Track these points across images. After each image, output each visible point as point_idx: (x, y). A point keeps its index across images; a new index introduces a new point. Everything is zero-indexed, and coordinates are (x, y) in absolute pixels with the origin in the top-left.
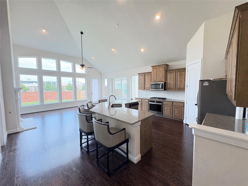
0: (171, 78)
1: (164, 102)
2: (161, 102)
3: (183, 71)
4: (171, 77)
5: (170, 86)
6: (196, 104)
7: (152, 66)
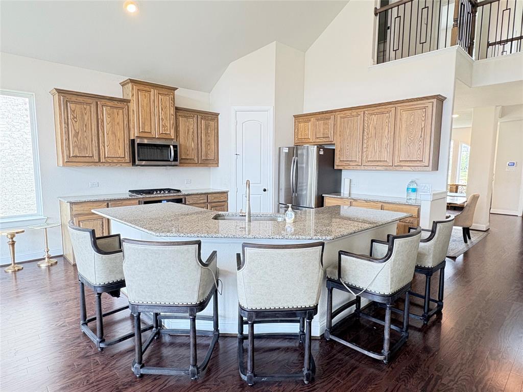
0: (188, 133)
1: (187, 197)
2: (182, 199)
3: (212, 120)
4: (188, 130)
5: (188, 155)
6: (265, 190)
7: (132, 81)
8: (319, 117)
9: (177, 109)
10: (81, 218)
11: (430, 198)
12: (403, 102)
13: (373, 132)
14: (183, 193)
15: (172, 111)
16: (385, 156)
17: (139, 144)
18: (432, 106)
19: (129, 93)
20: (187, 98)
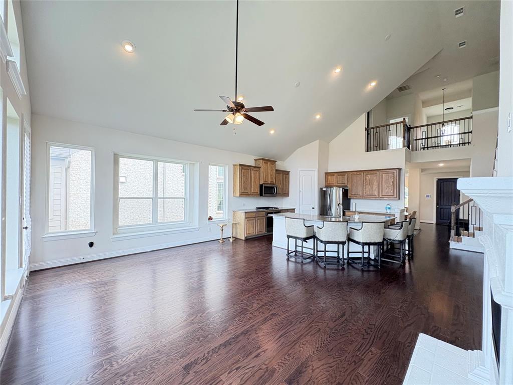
0: (279, 181)
1: (281, 211)
2: (279, 212)
3: (288, 174)
4: (279, 179)
5: (279, 191)
6: (313, 208)
7: (263, 159)
8: (339, 174)
9: (276, 170)
10: (248, 219)
11: (400, 212)
12: (383, 170)
13: (368, 182)
14: (280, 209)
15: (275, 171)
16: (375, 193)
17: (265, 187)
18: (396, 172)
19: (261, 164)
20: (280, 165)
